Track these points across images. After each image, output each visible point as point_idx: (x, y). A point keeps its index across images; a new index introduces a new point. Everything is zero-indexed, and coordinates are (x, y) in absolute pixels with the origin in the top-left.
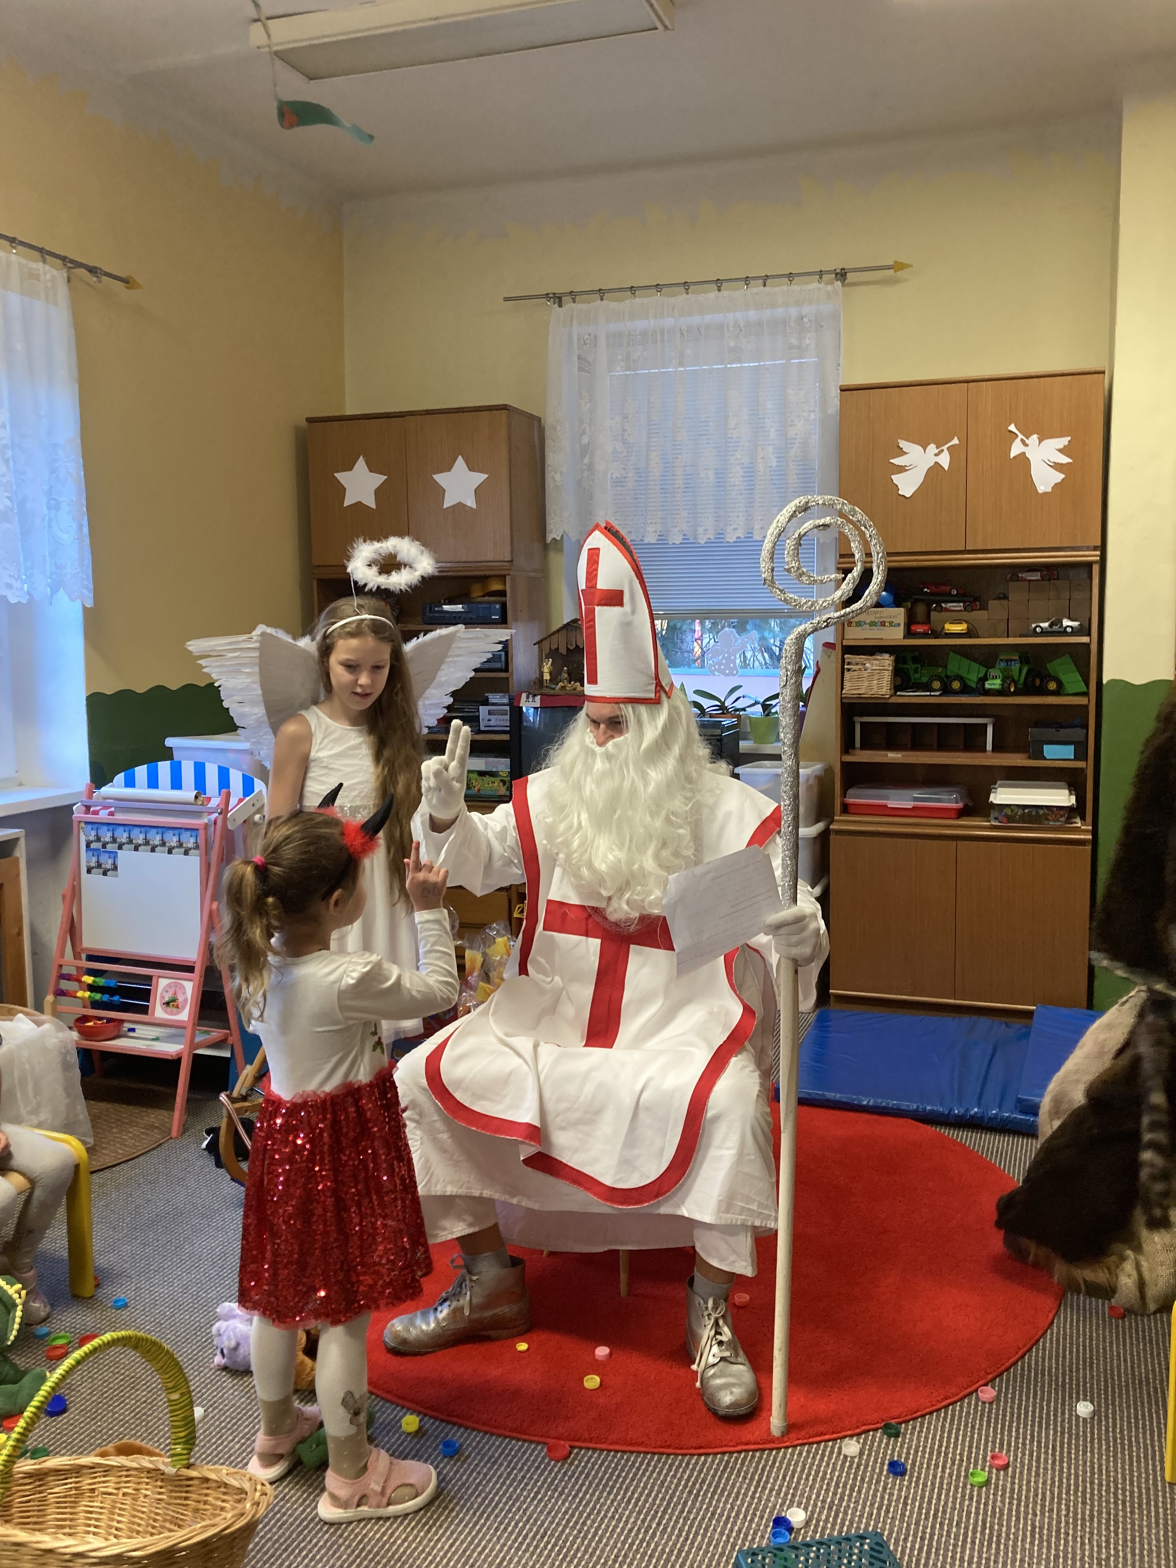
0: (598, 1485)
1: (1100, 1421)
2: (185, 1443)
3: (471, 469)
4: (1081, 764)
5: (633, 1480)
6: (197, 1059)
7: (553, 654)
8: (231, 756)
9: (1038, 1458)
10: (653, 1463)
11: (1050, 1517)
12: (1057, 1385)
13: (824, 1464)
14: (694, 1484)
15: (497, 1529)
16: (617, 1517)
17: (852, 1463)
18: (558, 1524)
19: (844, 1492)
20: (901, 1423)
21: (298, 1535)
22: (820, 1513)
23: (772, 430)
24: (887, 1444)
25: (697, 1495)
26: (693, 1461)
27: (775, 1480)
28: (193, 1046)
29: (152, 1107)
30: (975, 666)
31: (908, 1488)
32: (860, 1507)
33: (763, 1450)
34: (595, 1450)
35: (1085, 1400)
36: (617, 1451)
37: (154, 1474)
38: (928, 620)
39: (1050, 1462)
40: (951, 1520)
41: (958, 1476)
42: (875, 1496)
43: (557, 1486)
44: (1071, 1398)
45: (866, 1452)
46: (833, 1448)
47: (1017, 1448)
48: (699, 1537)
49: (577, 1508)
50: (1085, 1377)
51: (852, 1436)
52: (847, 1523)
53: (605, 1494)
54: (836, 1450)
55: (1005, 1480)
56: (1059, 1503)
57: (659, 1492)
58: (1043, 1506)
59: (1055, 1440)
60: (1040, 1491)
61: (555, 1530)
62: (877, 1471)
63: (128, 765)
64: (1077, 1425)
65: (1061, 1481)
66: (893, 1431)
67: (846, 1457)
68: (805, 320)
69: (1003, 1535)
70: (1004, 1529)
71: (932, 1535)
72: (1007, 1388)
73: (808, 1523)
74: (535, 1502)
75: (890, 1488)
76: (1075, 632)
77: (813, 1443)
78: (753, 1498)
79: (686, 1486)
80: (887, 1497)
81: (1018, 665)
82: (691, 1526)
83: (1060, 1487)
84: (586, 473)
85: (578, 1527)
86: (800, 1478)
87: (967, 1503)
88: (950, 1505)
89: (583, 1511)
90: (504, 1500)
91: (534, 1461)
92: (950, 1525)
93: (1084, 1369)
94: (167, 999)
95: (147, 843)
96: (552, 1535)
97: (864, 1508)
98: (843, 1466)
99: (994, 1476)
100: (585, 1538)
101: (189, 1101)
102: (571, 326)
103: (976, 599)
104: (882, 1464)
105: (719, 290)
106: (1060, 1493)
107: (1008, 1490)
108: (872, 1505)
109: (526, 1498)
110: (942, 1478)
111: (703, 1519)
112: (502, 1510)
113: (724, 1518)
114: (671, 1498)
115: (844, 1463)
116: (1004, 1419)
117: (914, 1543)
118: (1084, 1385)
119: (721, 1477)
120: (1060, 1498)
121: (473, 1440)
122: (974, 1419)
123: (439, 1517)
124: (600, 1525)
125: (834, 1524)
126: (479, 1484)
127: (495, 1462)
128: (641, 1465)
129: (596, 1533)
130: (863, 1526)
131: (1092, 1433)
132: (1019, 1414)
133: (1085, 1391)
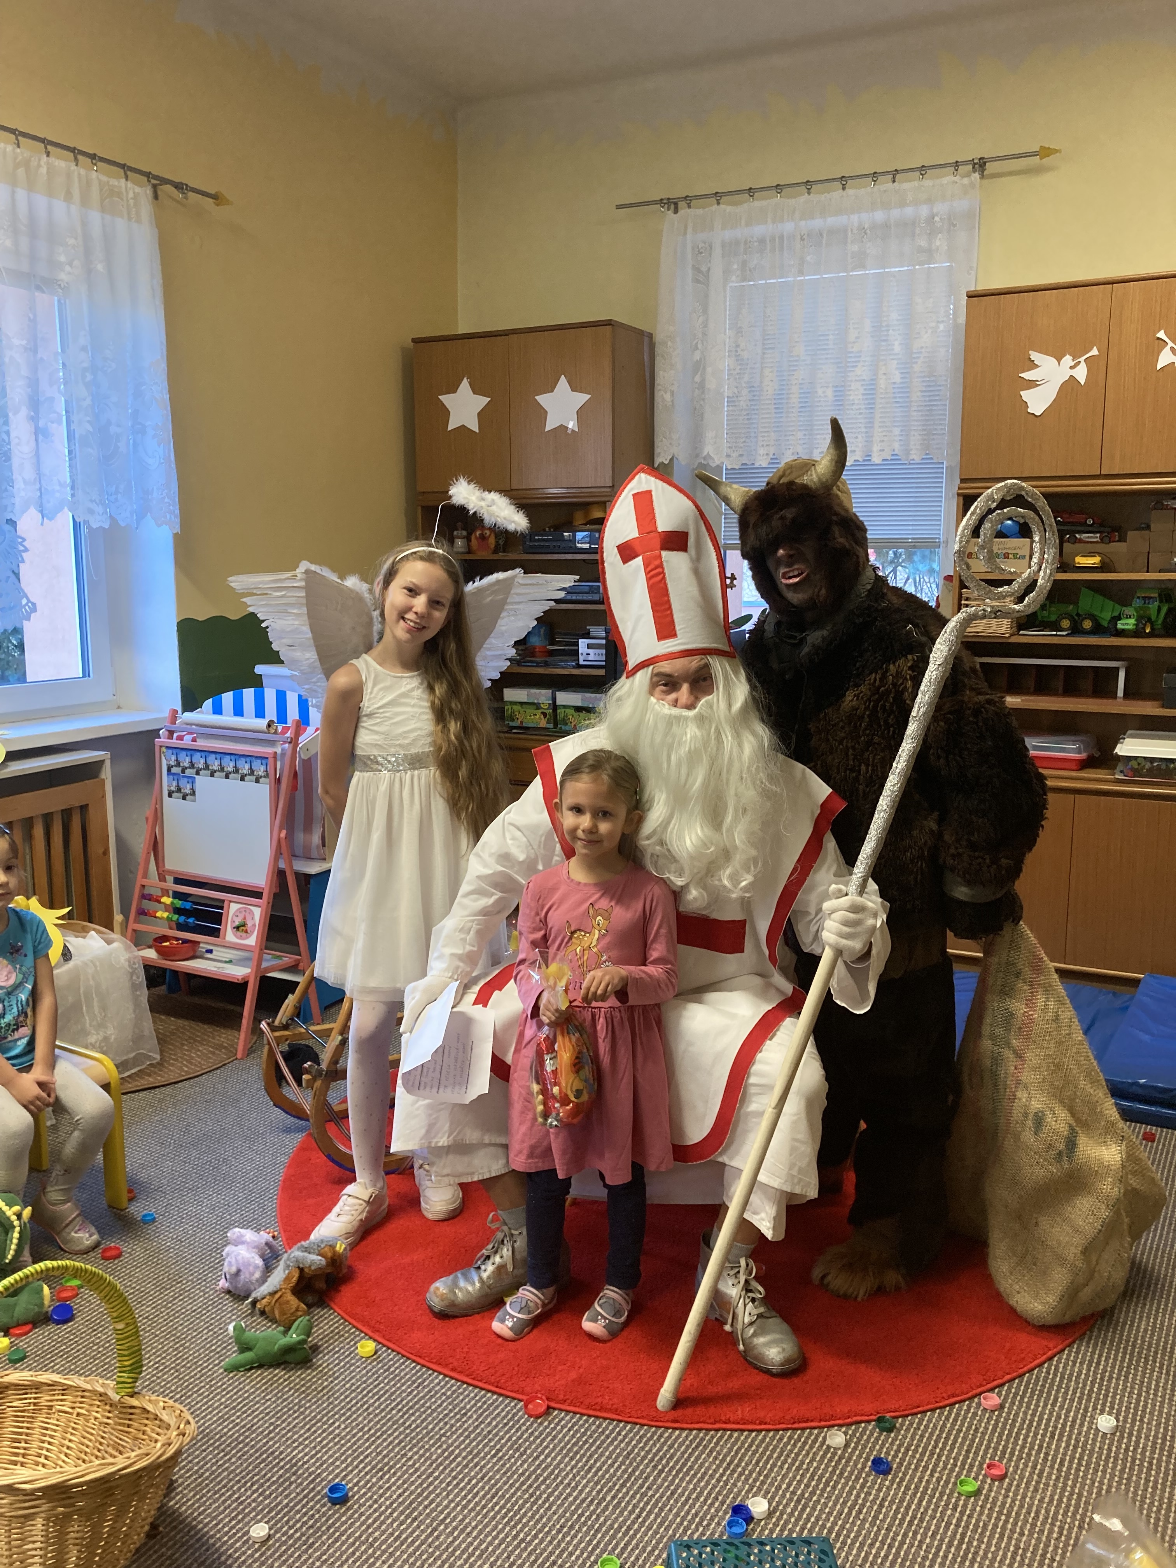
0: (562, 1449)
1: (1121, 1437)
2: (130, 1372)
3: (574, 389)
5: (599, 1447)
6: (266, 981)
9: (1042, 1471)
10: (623, 1433)
11: (1039, 1540)
12: (1082, 1393)
13: (804, 1452)
14: (661, 1459)
15: (448, 1484)
16: (573, 1484)
17: (834, 1454)
18: (511, 1486)
19: (817, 1485)
20: (897, 1417)
21: (255, 1468)
22: (787, 1504)
23: (897, 343)
24: (877, 1439)
25: (662, 1471)
26: (666, 1435)
27: (747, 1465)
28: (260, 968)
30: (1110, 604)
31: (889, 1489)
32: (830, 1504)
33: (743, 1430)
34: (568, 1412)
35: (1110, 1414)
36: (590, 1416)
37: (104, 1398)
39: (1054, 1477)
40: (927, 1529)
41: (947, 1482)
42: (850, 1493)
43: (520, 1446)
44: (1095, 1408)
45: (853, 1445)
46: (817, 1436)
47: (1020, 1458)
48: (652, 1517)
50: (1116, 1388)
51: (840, 1426)
52: (813, 1519)
53: (567, 1459)
54: (820, 1439)
55: (998, 1492)
56: (1053, 1525)
57: (623, 1463)
58: (1034, 1525)
59: (1065, 1454)
60: (1034, 1508)
61: (507, 1491)
62: (859, 1466)
63: (217, 691)
64: (1094, 1440)
65: (1060, 1500)
66: (887, 1425)
67: (829, 1447)
68: (937, 219)
69: (981, 1553)
70: (983, 1546)
71: (902, 1543)
72: (1025, 1392)
73: (770, 1514)
74: (495, 1460)
75: (869, 1487)
77: (797, 1429)
78: (719, 1481)
79: (651, 1461)
80: (863, 1496)
81: (1156, 604)
82: (647, 1504)
83: (1058, 1506)
84: (697, 392)
85: (531, 1491)
86: (774, 1465)
87: (949, 1512)
88: (930, 1512)
89: (541, 1475)
90: (464, 1454)
91: (504, 1417)
92: (925, 1535)
93: (1118, 1379)
94: (237, 924)
95: (222, 769)
96: (503, 1496)
97: (835, 1505)
98: (823, 1457)
99: (987, 1486)
100: (534, 1503)
102: (686, 232)
104: (867, 1459)
105: (844, 189)
106: (1056, 1513)
107: (999, 1503)
108: (845, 1503)
109: (486, 1454)
110: (928, 1482)
111: (661, 1497)
113: (683, 1499)
114: (634, 1471)
115: (825, 1453)
116: (1013, 1425)
117: (880, 1549)
118: (1114, 1397)
119: (691, 1455)
120: (1055, 1518)
121: (449, 1389)
122: (980, 1421)
123: (395, 1464)
124: (553, 1492)
125: (798, 1520)
126: (444, 1435)
127: (465, 1414)
128: (611, 1433)
129: (548, 1499)
130: (829, 1525)
131: (1109, 1450)
132: (1031, 1422)
133: (1113, 1403)
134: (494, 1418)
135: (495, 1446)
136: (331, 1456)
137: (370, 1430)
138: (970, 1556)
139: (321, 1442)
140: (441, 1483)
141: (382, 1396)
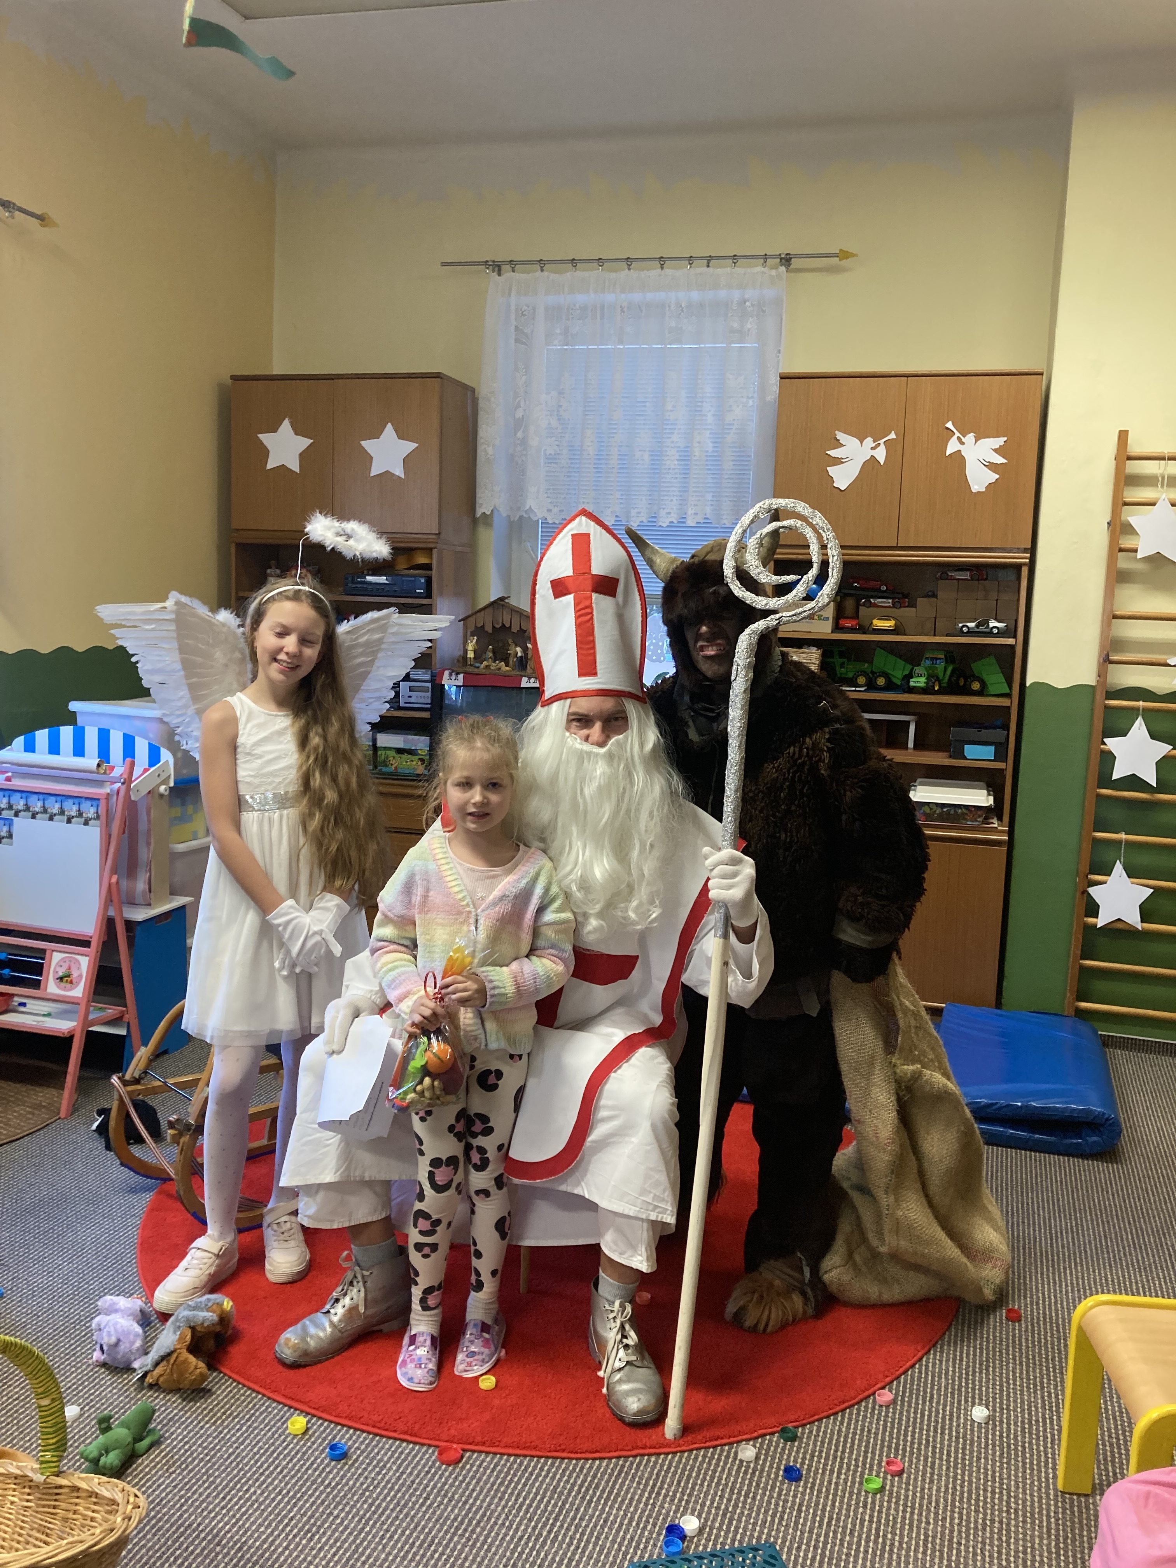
0: (489, 1491)
1: (995, 1425)
2: (55, 1450)
3: (400, 437)
4: (1001, 765)
5: (525, 1485)
6: (91, 1036)
7: (479, 631)
8: (138, 723)
9: (933, 1463)
10: (546, 1468)
11: (943, 1526)
12: (953, 1389)
13: (720, 1469)
14: (587, 1490)
15: (382, 1538)
16: (507, 1524)
17: (748, 1467)
18: (446, 1532)
19: (738, 1498)
20: (797, 1427)
21: (174, 1542)
23: (709, 414)
24: (783, 1449)
25: (590, 1501)
26: (588, 1466)
27: (670, 1486)
28: (86, 1022)
29: (40, 1085)
30: (901, 663)
31: (803, 1494)
32: (754, 1514)
33: (659, 1454)
34: (487, 1453)
35: (980, 1404)
36: (510, 1455)
37: (22, 1481)
38: (856, 616)
39: (944, 1468)
40: (845, 1528)
41: (853, 1482)
42: (769, 1503)
43: (447, 1492)
44: (966, 1401)
45: (762, 1457)
46: (729, 1452)
47: (912, 1453)
48: (591, 1546)
49: (467, 1515)
50: (981, 1381)
51: (748, 1440)
52: (741, 1531)
53: (496, 1500)
54: (732, 1455)
55: (899, 1487)
56: (953, 1512)
57: (551, 1498)
58: (936, 1514)
59: (949, 1446)
60: (934, 1498)
61: (443, 1538)
62: (773, 1476)
63: (28, 728)
64: (972, 1430)
65: (954, 1488)
66: (790, 1435)
67: (741, 1461)
68: (748, 304)
69: (897, 1544)
70: (897, 1538)
71: (825, 1543)
72: (904, 1392)
73: (701, 1531)
74: (424, 1508)
75: (785, 1495)
76: (1001, 633)
77: (709, 1448)
78: (646, 1504)
79: (579, 1492)
80: (781, 1503)
81: (943, 664)
82: (583, 1534)
83: (953, 1494)
84: (519, 448)
85: (467, 1535)
86: (695, 1484)
87: (861, 1510)
88: (844, 1512)
89: (473, 1518)
90: (391, 1507)
91: (424, 1466)
92: (844, 1533)
93: (981, 1373)
94: (60, 974)
95: (45, 811)
96: (440, 1543)
97: (758, 1514)
98: (738, 1471)
99: (888, 1482)
101: (80, 1079)
102: (510, 295)
103: (906, 596)
104: (778, 1469)
105: (662, 268)
106: (953, 1500)
107: (902, 1497)
108: (766, 1512)
109: (414, 1504)
110: (837, 1484)
111: (595, 1526)
112: (388, 1517)
113: (616, 1526)
114: (563, 1504)
115: (739, 1468)
116: (900, 1424)
117: (807, 1552)
118: (980, 1390)
119: (615, 1483)
120: (953, 1506)
121: (362, 1443)
122: (871, 1423)
123: (323, 1524)
124: (489, 1533)
125: (727, 1532)
126: (367, 1489)
127: (384, 1466)
128: (534, 1470)
129: (485, 1541)
130: (756, 1534)
131: (987, 1438)
132: (915, 1418)
133: (980, 1395)
134: (414, 1468)
135: (421, 1495)
136: (253, 1523)
137: (288, 1492)
138: (887, 1548)
139: (239, 1509)
140: (374, 1537)
141: (294, 1457)
